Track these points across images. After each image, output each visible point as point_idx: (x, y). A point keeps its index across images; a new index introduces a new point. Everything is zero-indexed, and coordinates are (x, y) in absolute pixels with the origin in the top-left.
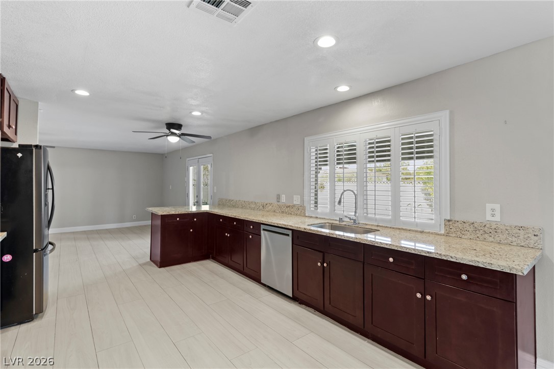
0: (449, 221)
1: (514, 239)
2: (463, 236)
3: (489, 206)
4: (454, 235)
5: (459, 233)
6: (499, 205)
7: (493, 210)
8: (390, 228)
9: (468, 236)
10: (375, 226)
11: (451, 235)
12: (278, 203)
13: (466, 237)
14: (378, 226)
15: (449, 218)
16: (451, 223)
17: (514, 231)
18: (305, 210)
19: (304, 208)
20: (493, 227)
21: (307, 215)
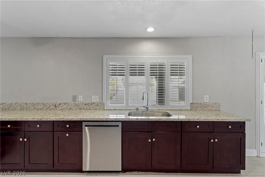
0: (192, 103)
1: (213, 108)
2: (197, 110)
3: (205, 96)
4: (194, 109)
5: (196, 108)
6: (208, 96)
7: (206, 98)
8: (166, 110)
9: (199, 109)
10: (157, 110)
11: (193, 110)
12: (75, 102)
13: (198, 110)
14: (159, 110)
15: (192, 102)
16: (193, 104)
17: (213, 105)
18: (104, 106)
19: (103, 104)
20: (207, 104)
21: (106, 109)
